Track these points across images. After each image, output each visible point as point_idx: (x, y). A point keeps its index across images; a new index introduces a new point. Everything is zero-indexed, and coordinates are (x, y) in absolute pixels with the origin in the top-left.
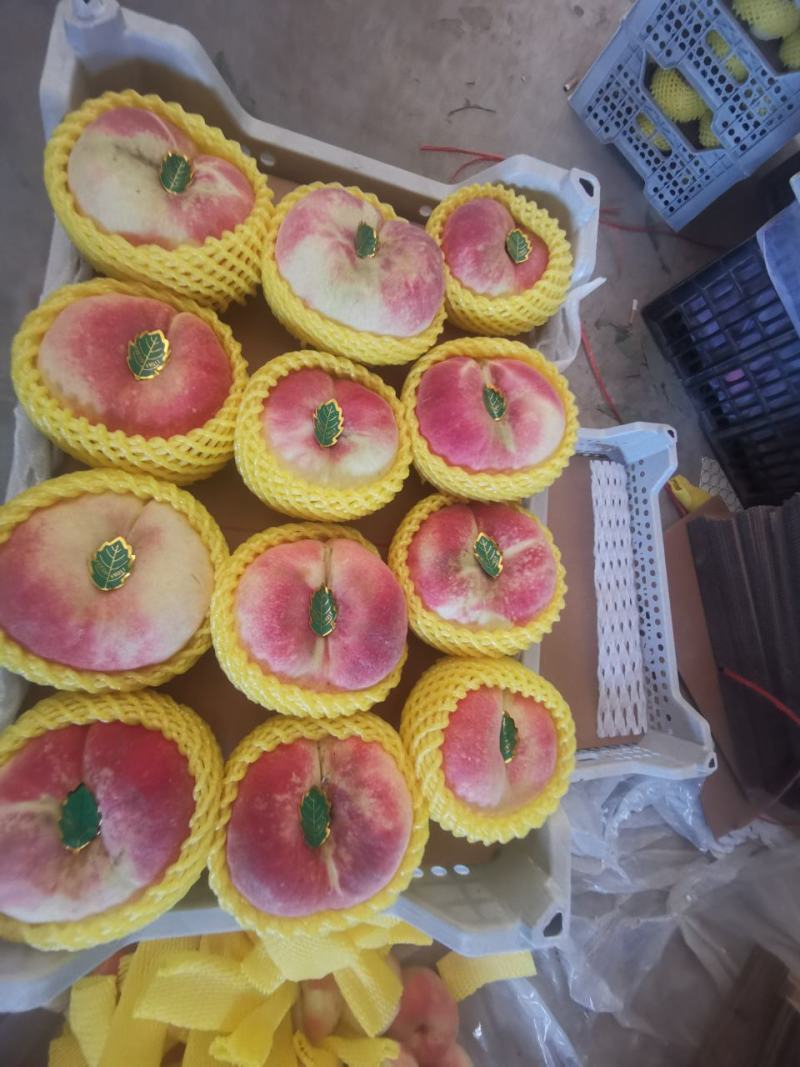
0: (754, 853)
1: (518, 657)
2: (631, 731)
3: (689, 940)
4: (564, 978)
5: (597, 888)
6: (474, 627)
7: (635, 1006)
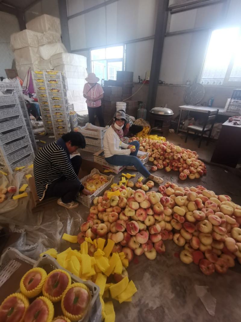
0: (18, 226)
1: (20, 292)
2: (15, 261)
3: (41, 221)
4: (62, 229)
5: (47, 237)
6: (22, 300)
7: (56, 219)
